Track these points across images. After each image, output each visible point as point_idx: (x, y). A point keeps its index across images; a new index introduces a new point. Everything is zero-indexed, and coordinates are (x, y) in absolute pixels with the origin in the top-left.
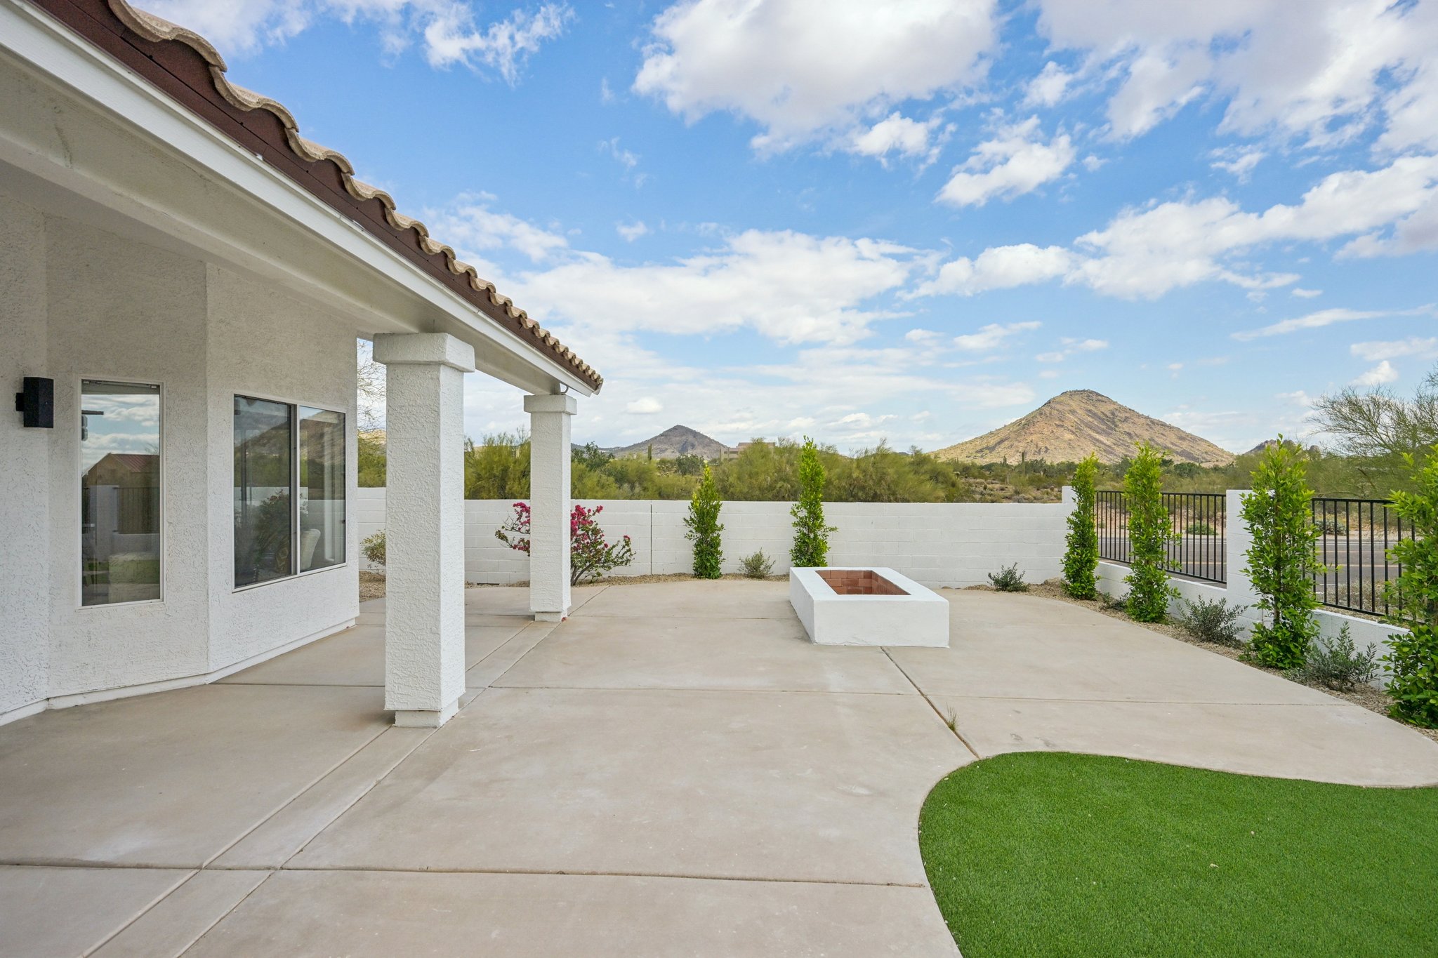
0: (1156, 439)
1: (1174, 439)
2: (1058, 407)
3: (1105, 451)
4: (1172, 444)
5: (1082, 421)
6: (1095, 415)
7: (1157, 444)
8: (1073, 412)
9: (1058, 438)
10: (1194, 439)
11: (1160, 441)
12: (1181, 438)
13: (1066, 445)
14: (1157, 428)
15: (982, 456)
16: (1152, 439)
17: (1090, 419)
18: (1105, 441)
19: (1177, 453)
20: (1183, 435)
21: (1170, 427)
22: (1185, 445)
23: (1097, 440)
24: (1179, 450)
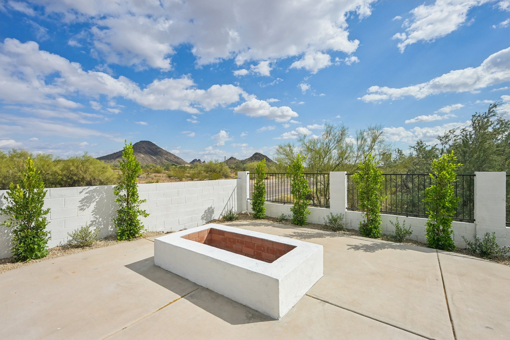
0: (168, 158)
1: (173, 157)
2: (139, 146)
3: (154, 161)
4: (173, 159)
5: (147, 151)
6: (151, 149)
7: (169, 159)
8: (144, 148)
9: (139, 156)
10: (178, 158)
11: (169, 158)
12: (175, 158)
13: (142, 159)
14: (169, 154)
15: (111, 162)
16: (167, 158)
17: (149, 150)
18: (154, 158)
19: (174, 162)
20: (175, 157)
21: (172, 154)
22: (176, 160)
23: (152, 157)
24: (174, 161)
